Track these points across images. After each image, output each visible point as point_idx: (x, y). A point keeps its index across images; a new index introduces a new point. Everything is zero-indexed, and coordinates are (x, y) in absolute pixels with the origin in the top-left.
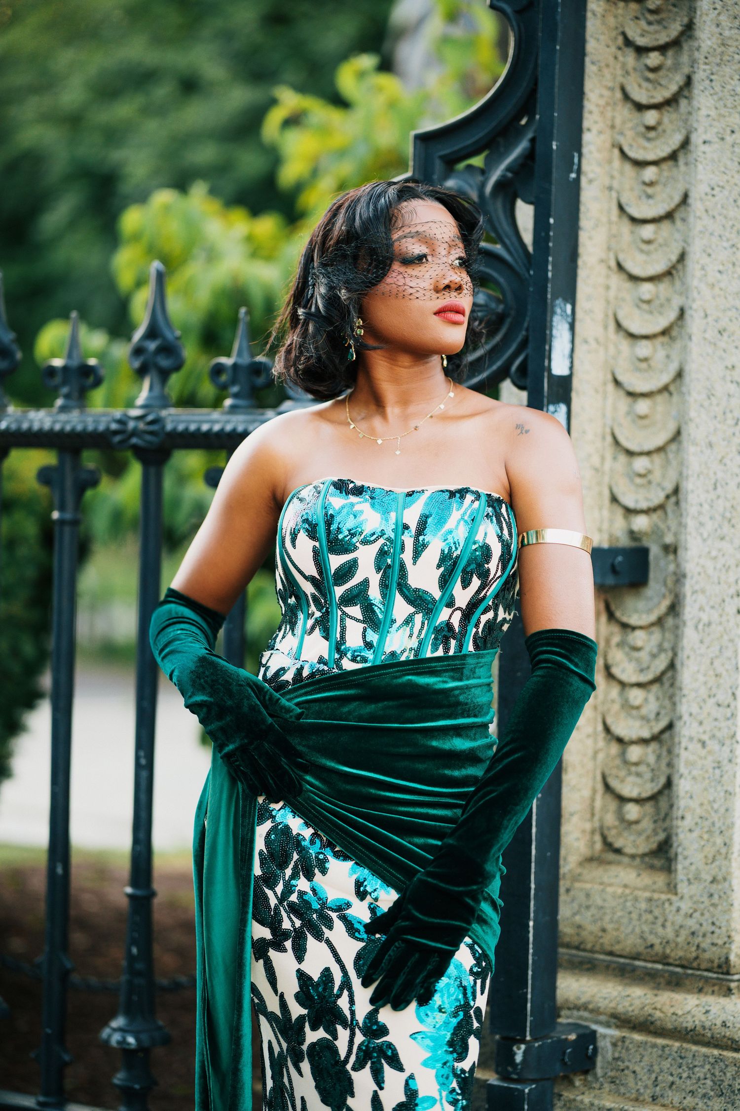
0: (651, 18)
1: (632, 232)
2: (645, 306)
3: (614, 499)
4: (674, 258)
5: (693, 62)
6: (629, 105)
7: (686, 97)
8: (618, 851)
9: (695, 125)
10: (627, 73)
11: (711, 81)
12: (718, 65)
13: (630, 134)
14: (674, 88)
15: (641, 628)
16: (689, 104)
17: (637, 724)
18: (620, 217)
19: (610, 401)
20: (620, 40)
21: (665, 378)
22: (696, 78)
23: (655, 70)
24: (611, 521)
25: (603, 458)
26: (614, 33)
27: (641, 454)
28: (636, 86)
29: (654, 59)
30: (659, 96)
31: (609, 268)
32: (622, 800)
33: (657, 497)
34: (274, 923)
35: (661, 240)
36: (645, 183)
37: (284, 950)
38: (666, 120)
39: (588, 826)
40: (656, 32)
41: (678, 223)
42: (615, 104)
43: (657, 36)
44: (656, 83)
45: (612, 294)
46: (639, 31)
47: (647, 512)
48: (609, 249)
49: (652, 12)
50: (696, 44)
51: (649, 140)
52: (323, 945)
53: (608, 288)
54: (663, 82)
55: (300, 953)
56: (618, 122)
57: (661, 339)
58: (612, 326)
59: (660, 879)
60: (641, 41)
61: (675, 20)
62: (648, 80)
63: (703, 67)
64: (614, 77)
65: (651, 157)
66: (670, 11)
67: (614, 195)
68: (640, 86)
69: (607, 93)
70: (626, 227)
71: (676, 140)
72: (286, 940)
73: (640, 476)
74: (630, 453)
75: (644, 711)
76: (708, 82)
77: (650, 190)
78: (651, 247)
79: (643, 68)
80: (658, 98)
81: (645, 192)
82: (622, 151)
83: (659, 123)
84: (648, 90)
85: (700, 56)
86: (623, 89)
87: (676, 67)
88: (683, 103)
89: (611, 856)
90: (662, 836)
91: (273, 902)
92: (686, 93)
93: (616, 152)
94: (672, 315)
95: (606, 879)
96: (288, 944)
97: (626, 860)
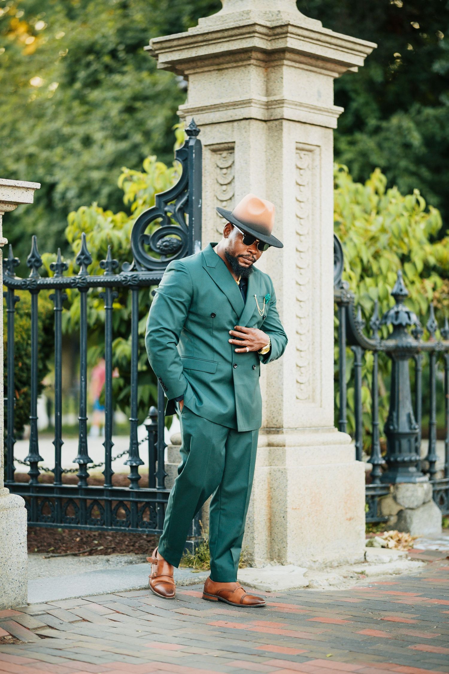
1: (220, 221)
5: (235, 172)
6: (218, 184)
9: (236, 190)
10: (218, 175)
11: (239, 178)
12: (241, 174)
13: (219, 192)
14: (230, 180)
20: (215, 166)
22: (236, 177)
23: (225, 174)
26: (214, 164)
29: (224, 171)
42: (215, 184)
43: (225, 164)
46: (220, 163)
48: (214, 226)
49: (224, 158)
50: (235, 167)
51: (225, 194)
53: (214, 237)
54: (227, 177)
56: (215, 189)
60: (221, 166)
61: (230, 160)
62: (224, 177)
63: (236, 174)
64: (214, 176)
65: (225, 199)
66: (228, 158)
68: (221, 179)
69: (212, 181)
71: (231, 194)
79: (222, 174)
80: (226, 182)
82: (217, 198)
83: (227, 189)
84: (223, 180)
86: (217, 180)
87: (231, 173)
88: (233, 183)
92: (233, 181)
93: (215, 198)
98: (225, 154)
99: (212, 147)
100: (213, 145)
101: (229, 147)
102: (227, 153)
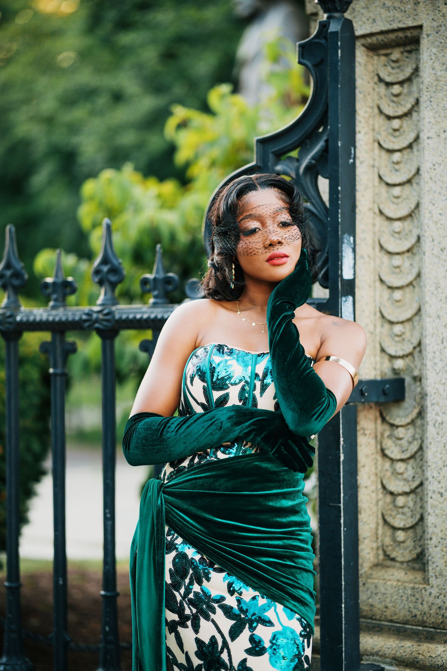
0: (394, 65)
1: (387, 192)
2: (397, 235)
3: (383, 350)
4: (413, 206)
5: (420, 90)
6: (383, 117)
7: (416, 111)
8: (393, 560)
9: (422, 128)
10: (381, 98)
11: (431, 101)
12: (435, 92)
13: (384, 134)
14: (409, 106)
15: (402, 426)
16: (418, 115)
17: (402, 483)
18: (380, 183)
19: (378, 292)
20: (376, 78)
21: (410, 278)
22: (422, 100)
23: (397, 96)
24: (382, 363)
25: (375, 326)
26: (372, 75)
27: (398, 323)
28: (387, 106)
29: (396, 89)
30: (400, 111)
31: (375, 213)
32: (395, 529)
33: (408, 348)
34: (180, 611)
35: (405, 196)
36: (394, 163)
37: (187, 627)
38: (405, 125)
39: (375, 545)
40: (397, 73)
41: (415, 185)
42: (374, 116)
43: (398, 76)
44: (398, 104)
45: (377, 228)
46: (387, 73)
47: (402, 357)
48: (374, 202)
49: (394, 61)
50: (421, 80)
51: (395, 137)
52: (210, 623)
53: (374, 225)
54: (402, 103)
55: (196, 628)
56: (376, 127)
57: (407, 255)
58: (378, 248)
59: (419, 576)
60: (388, 79)
61: (408, 66)
62: (393, 101)
63: (425, 93)
64: (373, 100)
65: (397, 147)
66: (404, 61)
67: (376, 170)
68: (389, 105)
69: (369, 110)
70: (383, 189)
71: (411, 137)
72: (188, 621)
73: (398, 336)
74: (391, 323)
75: (405, 476)
76: (429, 102)
77: (397, 167)
78: (399, 200)
79: (391, 95)
80: (400, 112)
81: (394, 168)
82: (379, 144)
83: (401, 127)
84: (393, 107)
85: (423, 87)
86: (379, 108)
87: (410, 93)
88: (415, 114)
89: (389, 563)
90: (419, 550)
91: (179, 598)
92: (416, 109)
93: (376, 145)
94: (413, 240)
95: (386, 577)
96: (189, 623)
97: (398, 565)
98: (396, 54)
99: (369, 40)
100: (371, 35)
101: (406, 37)
102: (402, 53)
